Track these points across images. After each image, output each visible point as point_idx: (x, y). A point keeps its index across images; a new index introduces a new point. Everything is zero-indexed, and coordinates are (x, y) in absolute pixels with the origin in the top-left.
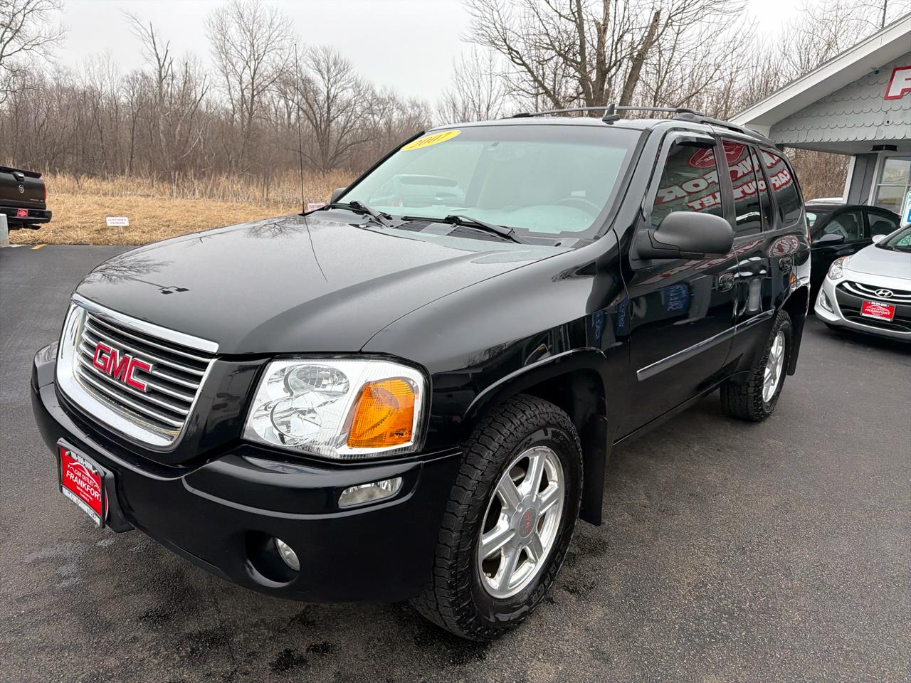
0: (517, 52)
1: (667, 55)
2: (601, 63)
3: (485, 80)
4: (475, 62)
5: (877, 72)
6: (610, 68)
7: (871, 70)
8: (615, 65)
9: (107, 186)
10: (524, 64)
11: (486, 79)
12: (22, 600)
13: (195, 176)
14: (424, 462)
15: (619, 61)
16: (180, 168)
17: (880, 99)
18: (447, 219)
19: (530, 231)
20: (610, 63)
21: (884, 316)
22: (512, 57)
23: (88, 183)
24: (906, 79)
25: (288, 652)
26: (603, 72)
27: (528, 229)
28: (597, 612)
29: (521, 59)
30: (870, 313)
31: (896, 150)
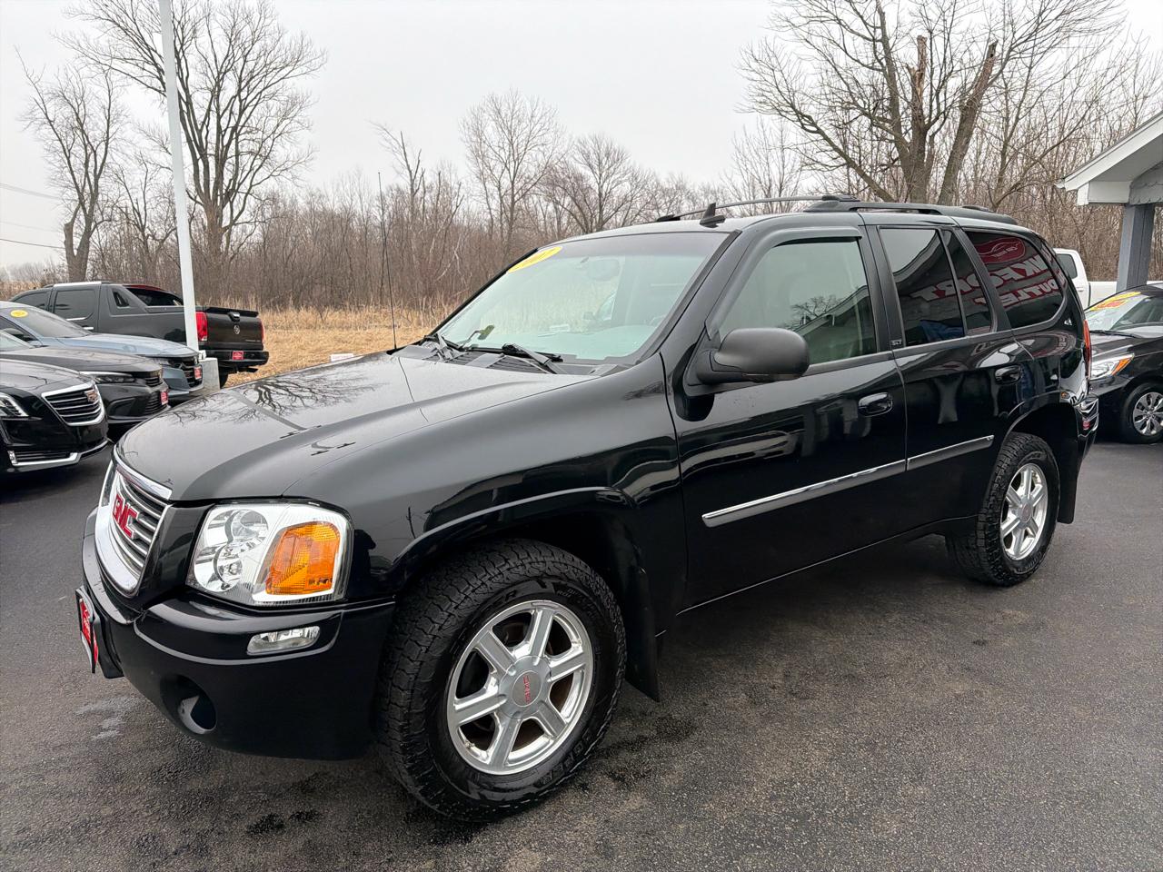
0: (809, 117)
1: (1017, 98)
2: (917, 117)
3: (775, 155)
4: (762, 134)
6: (931, 124)
8: (937, 118)
9: (352, 317)
10: (819, 131)
13: (446, 300)
14: (343, 611)
15: (944, 112)
16: (430, 293)
20: (930, 117)
22: (802, 124)
23: (332, 316)
26: (921, 129)
28: (635, 802)
29: (814, 124)
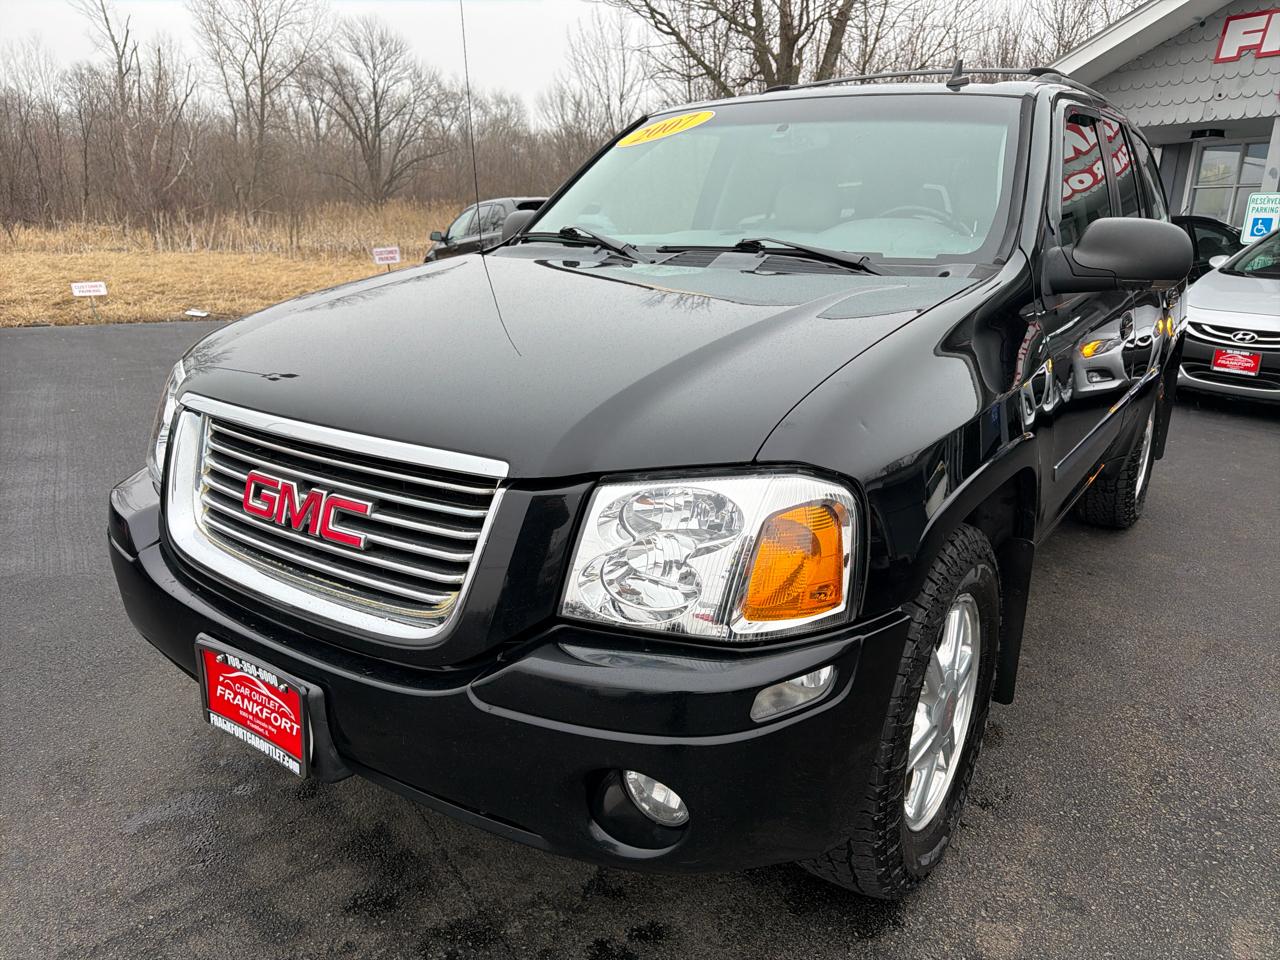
0: (663, 16)
2: (786, 26)
3: (614, 60)
4: (599, 32)
5: (1202, 24)
6: (800, 34)
7: (1196, 22)
8: (806, 29)
9: (56, 238)
10: (674, 33)
11: (615, 57)
12: (142, 897)
13: (188, 216)
14: (862, 637)
15: (813, 23)
16: (165, 205)
17: (1208, 63)
18: (739, 245)
19: (885, 256)
20: (800, 26)
21: (1246, 368)
22: (656, 23)
23: (24, 235)
24: (1245, 33)
25: (601, 944)
26: (789, 38)
27: (881, 254)
29: (669, 25)
30: (1225, 366)
31: (1223, 136)
